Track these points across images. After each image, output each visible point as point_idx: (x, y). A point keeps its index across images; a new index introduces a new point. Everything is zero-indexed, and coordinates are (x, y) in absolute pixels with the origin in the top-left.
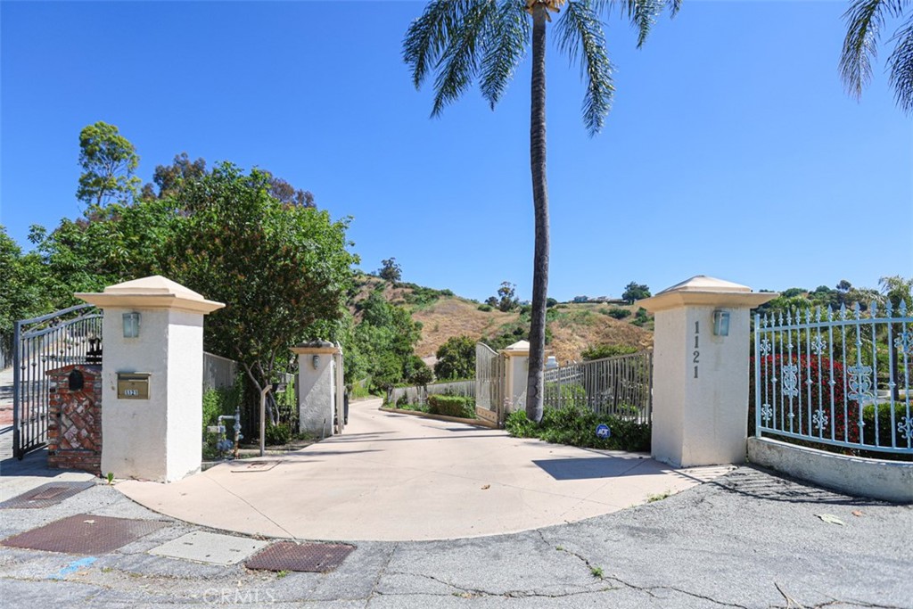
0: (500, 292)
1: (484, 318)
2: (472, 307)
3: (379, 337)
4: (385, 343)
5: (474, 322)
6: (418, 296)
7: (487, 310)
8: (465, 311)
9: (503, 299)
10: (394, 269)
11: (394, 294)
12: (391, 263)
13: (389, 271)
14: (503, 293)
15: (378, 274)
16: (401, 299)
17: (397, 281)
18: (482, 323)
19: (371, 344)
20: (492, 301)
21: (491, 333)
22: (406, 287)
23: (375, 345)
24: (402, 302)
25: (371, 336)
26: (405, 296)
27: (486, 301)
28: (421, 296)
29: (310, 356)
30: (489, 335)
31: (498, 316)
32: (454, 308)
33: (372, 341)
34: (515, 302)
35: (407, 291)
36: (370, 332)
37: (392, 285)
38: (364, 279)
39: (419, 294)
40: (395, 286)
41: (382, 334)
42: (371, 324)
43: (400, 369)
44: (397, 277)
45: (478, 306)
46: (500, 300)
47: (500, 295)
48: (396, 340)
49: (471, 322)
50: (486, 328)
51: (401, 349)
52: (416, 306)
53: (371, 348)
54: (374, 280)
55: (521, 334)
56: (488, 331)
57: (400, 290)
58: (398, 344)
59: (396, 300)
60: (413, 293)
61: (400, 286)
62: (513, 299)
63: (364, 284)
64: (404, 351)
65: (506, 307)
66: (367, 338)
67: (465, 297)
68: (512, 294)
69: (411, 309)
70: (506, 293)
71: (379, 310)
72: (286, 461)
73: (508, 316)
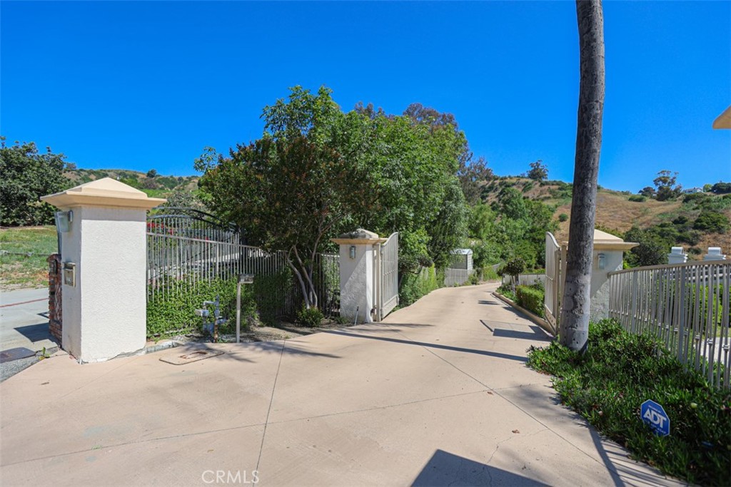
0: (656, 182)
1: (635, 208)
2: (623, 198)
3: (515, 228)
4: (520, 233)
5: (624, 212)
6: (564, 192)
7: (640, 200)
8: (613, 202)
9: (661, 188)
10: (541, 170)
11: (541, 191)
12: (538, 165)
13: (536, 172)
14: (661, 183)
15: (526, 176)
16: (548, 195)
17: (544, 180)
18: (633, 213)
19: (508, 235)
20: (647, 192)
21: (644, 223)
22: (553, 185)
23: (511, 235)
24: (549, 198)
25: (507, 227)
26: (551, 192)
27: (640, 192)
28: (567, 191)
29: (349, 246)
30: (641, 225)
31: (653, 206)
32: (601, 201)
33: (508, 231)
34: (676, 191)
35: (552, 187)
36: (507, 223)
37: (539, 184)
38: (514, 181)
39: (565, 190)
40: (542, 185)
41: (517, 225)
42: (508, 217)
43: (534, 256)
44: (544, 176)
45: (629, 197)
46: (657, 191)
47: (657, 185)
48: (532, 231)
49: (619, 213)
50: (638, 217)
51: (537, 238)
52: (562, 200)
53: (506, 237)
54: (523, 181)
55: (682, 223)
56: (639, 221)
57: (546, 187)
58: (534, 234)
59: (543, 196)
60: (560, 189)
61: (547, 183)
62: (673, 188)
63: (514, 184)
64: (539, 240)
65: (664, 196)
66: (504, 229)
67: (616, 190)
68: (673, 182)
69: (557, 203)
70: (665, 182)
71: (516, 205)
72: (231, 356)
73: (665, 205)
